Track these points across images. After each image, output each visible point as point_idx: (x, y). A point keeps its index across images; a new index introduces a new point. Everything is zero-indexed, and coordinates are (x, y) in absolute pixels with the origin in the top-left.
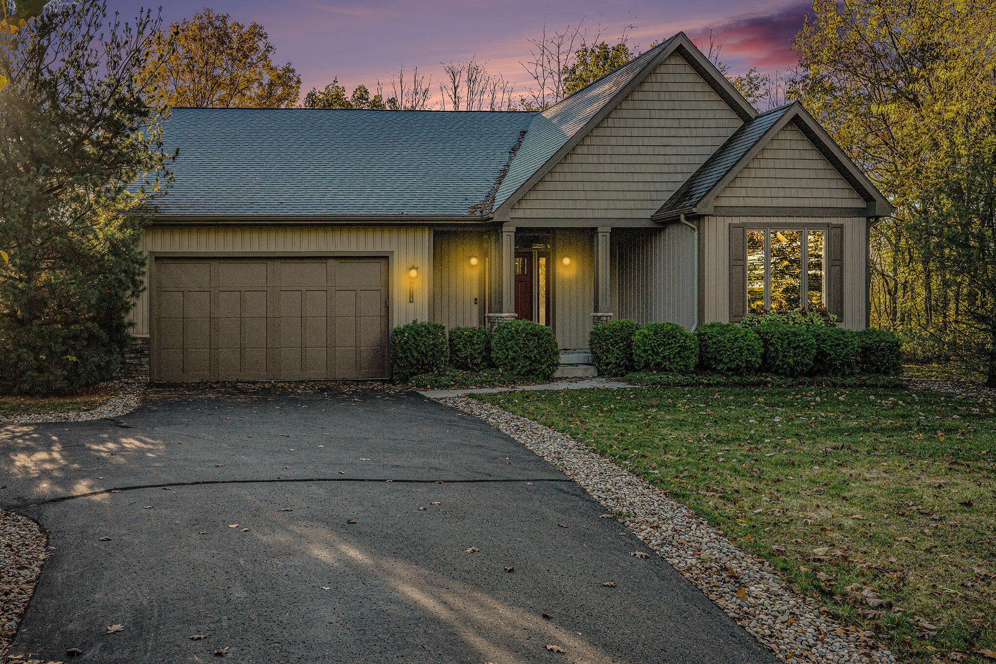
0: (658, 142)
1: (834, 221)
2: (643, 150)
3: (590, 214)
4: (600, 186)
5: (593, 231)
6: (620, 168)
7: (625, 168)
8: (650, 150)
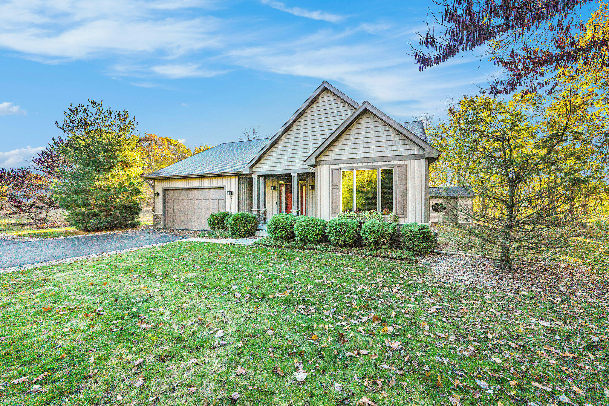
0: (320, 133)
1: (401, 163)
2: (311, 138)
3: (287, 168)
4: (291, 156)
5: (289, 175)
6: (300, 147)
7: (303, 147)
8: (315, 138)
